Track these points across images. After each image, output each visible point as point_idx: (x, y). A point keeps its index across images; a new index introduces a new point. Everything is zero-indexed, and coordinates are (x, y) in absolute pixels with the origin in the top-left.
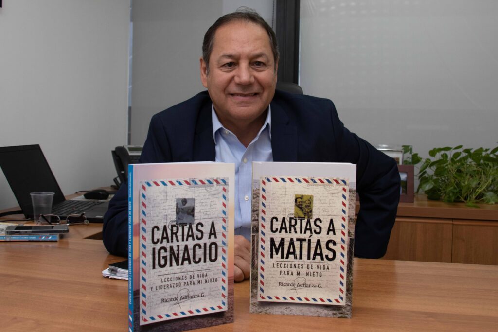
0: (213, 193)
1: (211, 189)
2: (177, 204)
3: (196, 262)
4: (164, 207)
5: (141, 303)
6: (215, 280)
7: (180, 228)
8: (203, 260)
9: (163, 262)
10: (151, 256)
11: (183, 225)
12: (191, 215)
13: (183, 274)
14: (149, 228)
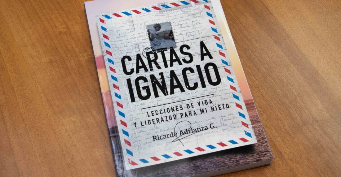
0: (193, 12)
1: (189, 9)
2: (148, 31)
3: (190, 89)
4: (133, 36)
5: (122, 142)
6: (225, 106)
7: (159, 55)
8: (200, 84)
9: (144, 93)
10: (127, 89)
11: (162, 51)
12: (170, 39)
13: (176, 104)
14: (117, 58)
